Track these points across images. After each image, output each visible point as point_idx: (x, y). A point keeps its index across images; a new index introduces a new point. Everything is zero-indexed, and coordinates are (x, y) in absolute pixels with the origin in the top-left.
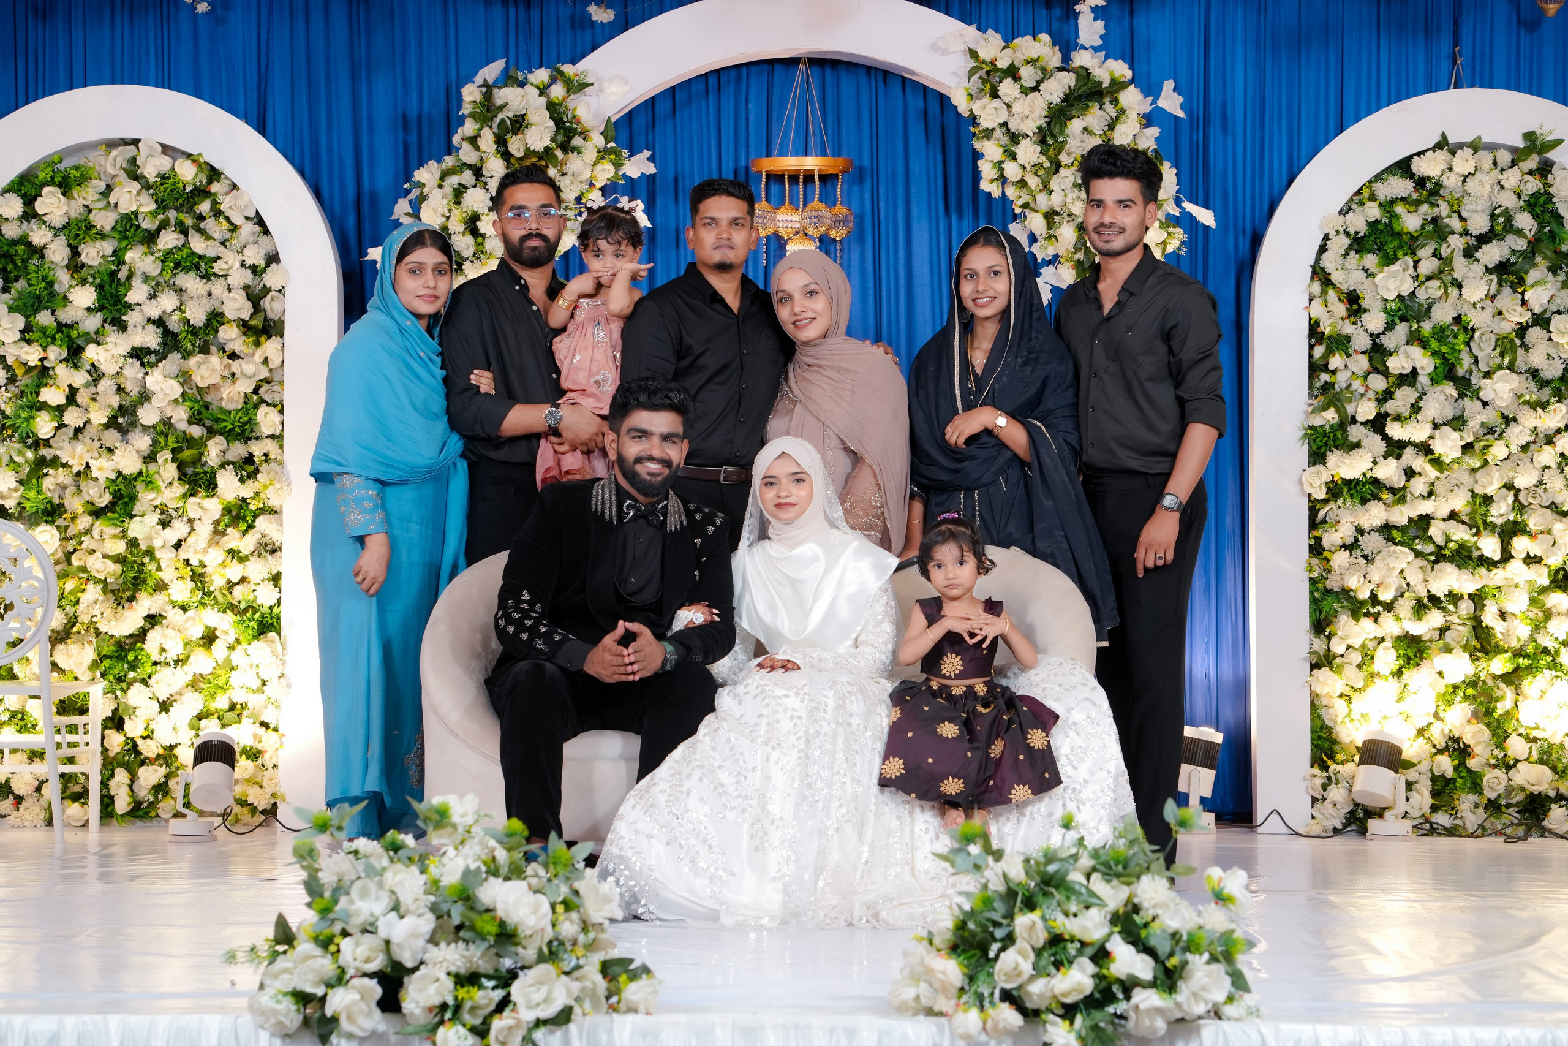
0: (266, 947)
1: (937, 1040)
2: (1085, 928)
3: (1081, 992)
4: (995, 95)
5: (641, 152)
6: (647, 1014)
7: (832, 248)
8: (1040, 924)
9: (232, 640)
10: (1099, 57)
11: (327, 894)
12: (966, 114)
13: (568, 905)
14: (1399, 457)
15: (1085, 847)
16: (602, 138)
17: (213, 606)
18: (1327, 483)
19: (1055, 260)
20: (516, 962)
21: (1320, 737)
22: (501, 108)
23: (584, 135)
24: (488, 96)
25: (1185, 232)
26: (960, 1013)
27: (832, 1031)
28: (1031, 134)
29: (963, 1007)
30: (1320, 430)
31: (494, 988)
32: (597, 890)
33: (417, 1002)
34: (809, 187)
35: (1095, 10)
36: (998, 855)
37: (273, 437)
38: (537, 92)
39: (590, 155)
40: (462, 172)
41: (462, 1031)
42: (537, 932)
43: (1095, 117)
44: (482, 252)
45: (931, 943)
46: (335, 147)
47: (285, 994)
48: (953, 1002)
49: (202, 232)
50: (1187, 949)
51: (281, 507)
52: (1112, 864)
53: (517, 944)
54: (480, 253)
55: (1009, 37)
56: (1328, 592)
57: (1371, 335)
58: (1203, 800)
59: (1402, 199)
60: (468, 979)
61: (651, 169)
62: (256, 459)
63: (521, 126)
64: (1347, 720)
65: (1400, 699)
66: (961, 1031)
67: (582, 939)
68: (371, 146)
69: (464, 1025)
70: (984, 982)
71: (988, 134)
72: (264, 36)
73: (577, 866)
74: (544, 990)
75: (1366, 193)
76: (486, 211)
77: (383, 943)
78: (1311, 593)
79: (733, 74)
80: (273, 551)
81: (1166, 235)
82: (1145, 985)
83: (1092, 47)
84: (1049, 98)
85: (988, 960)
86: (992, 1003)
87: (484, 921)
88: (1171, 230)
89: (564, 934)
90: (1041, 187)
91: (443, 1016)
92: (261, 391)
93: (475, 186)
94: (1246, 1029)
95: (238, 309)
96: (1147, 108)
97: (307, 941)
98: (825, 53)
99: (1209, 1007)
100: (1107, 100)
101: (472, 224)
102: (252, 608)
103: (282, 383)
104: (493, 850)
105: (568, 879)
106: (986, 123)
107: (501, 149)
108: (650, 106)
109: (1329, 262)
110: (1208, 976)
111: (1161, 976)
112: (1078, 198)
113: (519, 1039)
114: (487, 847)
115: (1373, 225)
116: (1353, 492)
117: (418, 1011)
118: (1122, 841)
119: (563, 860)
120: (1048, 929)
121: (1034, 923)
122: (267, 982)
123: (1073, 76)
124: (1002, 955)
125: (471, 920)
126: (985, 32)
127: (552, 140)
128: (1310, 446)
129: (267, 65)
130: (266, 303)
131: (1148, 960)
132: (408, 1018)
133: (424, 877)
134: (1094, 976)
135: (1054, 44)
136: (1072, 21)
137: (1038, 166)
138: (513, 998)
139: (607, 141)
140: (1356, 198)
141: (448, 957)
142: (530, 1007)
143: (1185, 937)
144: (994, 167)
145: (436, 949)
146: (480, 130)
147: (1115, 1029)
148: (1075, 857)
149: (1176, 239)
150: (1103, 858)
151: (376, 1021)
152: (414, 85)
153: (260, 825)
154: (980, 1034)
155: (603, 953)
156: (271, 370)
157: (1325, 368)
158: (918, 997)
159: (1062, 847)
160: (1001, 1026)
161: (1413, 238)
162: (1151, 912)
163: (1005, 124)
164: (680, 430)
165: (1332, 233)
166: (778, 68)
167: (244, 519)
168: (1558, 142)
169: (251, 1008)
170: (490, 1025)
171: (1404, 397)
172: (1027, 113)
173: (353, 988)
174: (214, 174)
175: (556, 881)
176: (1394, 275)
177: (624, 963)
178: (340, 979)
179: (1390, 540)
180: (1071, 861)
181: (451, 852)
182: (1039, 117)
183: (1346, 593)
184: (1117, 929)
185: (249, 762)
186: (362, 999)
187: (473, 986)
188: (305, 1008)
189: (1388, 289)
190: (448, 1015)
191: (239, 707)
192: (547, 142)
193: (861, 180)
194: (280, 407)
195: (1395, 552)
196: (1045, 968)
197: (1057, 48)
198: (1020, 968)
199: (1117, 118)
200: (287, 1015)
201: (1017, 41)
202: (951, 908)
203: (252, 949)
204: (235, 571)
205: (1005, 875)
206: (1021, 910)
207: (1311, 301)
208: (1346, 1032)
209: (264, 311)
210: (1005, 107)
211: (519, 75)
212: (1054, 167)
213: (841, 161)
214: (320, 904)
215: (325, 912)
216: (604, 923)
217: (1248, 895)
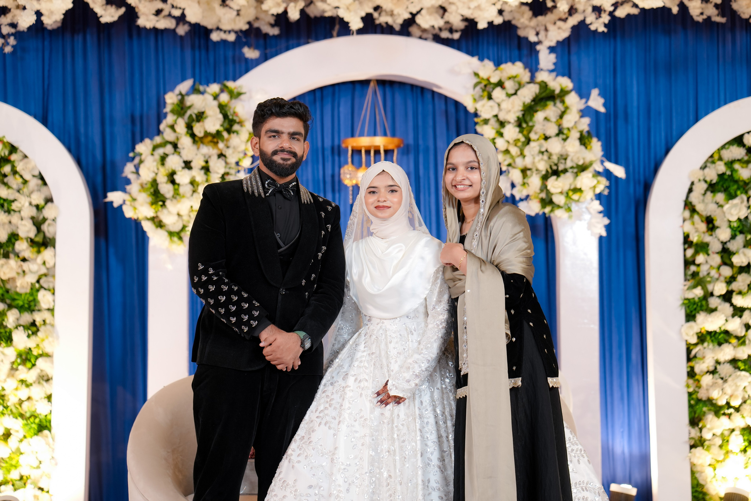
4: (490, 98)
9: (21, 436)
10: (552, 76)
12: (472, 111)
14: (741, 317)
17: (9, 415)
18: (697, 333)
19: (526, 198)
21: (696, 491)
22: (190, 107)
23: (241, 123)
24: (182, 101)
25: (607, 181)
28: (512, 121)
30: (692, 301)
34: (377, 157)
35: (549, 48)
37: (49, 309)
38: (211, 98)
39: (244, 136)
40: (165, 146)
43: (551, 111)
49: (6, 184)
51: (53, 353)
54: (177, 194)
55: (497, 64)
56: (699, 401)
57: (722, 242)
59: (738, 160)
62: (37, 323)
63: (202, 117)
64: (714, 480)
65: (746, 467)
68: (112, 134)
71: (486, 122)
72: (46, 68)
75: (716, 156)
76: (180, 169)
78: (689, 401)
79: (331, 89)
80: (48, 380)
81: (595, 182)
83: (548, 70)
84: (523, 99)
88: (598, 179)
90: (519, 153)
92: (42, 281)
93: (173, 154)
95: (28, 232)
96: (582, 106)
98: (387, 76)
100: (558, 101)
101: (171, 178)
102: (34, 416)
103: (54, 276)
106: (485, 114)
107: (190, 132)
109: (695, 198)
115: (721, 176)
116: (713, 338)
123: (537, 86)
126: (483, 61)
127: (222, 125)
128: (686, 311)
129: (49, 85)
130: (45, 227)
135: (525, 68)
136: (534, 57)
137: (517, 141)
140: (710, 160)
146: (177, 120)
149: (602, 185)
152: (138, 97)
156: (48, 269)
157: (693, 263)
161: (746, 184)
163: (496, 116)
165: (696, 181)
166: (358, 87)
167: (30, 361)
171: (742, 281)
172: (510, 107)
174: (13, 149)
176: (735, 205)
179: (738, 368)
182: (518, 111)
183: (710, 402)
189: (732, 215)
191: (25, 478)
192: (218, 128)
193: (408, 153)
194: (52, 291)
195: (740, 376)
197: (527, 70)
199: (564, 111)
201: (503, 66)
204: (24, 393)
207: (684, 220)
209: (44, 233)
210: (496, 106)
211: (201, 88)
212: (527, 141)
213: (396, 141)
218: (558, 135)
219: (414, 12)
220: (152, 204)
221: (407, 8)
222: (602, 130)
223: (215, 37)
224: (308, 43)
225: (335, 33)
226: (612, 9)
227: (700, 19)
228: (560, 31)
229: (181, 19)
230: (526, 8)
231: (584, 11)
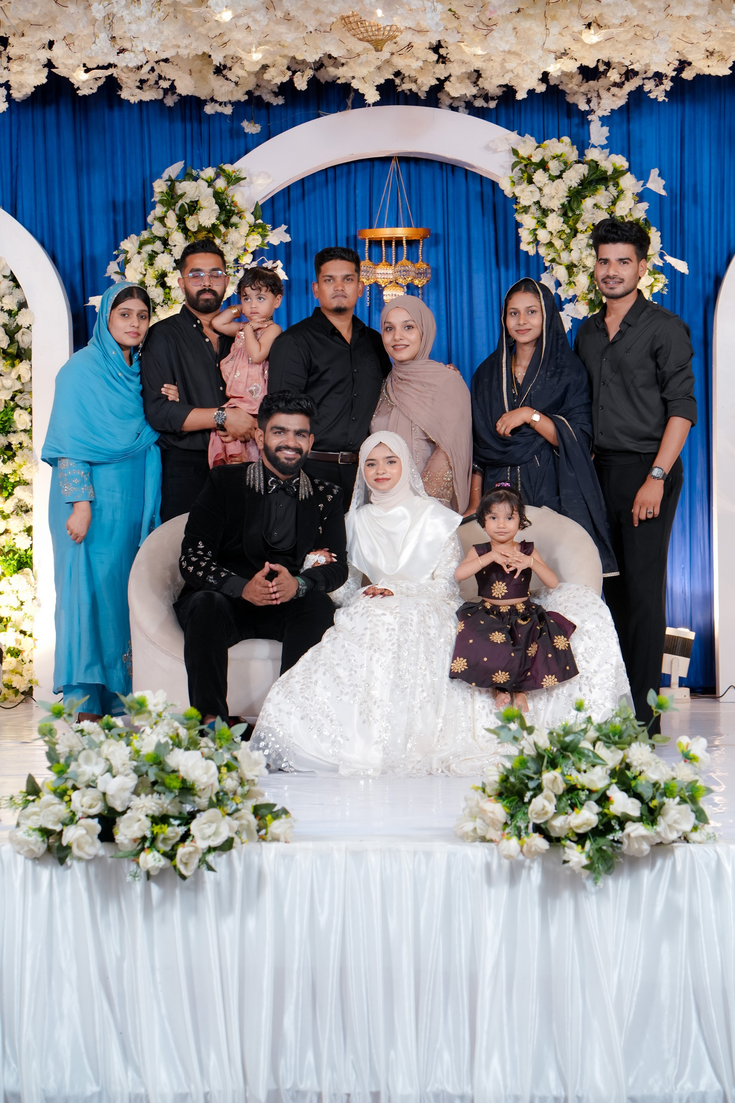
0: (21, 798)
1: (489, 859)
2: (592, 781)
3: (589, 825)
4: (530, 181)
5: (280, 226)
6: (286, 842)
7: (416, 293)
8: (560, 778)
10: (605, 153)
11: (62, 761)
12: (510, 196)
13: (229, 767)
15: (592, 723)
16: (252, 217)
19: (573, 299)
20: (193, 807)
22: (181, 196)
23: (240, 214)
24: (172, 188)
25: (667, 278)
26: (505, 841)
27: (415, 853)
28: (556, 209)
29: (506, 836)
31: (179, 825)
32: (250, 757)
33: (125, 836)
34: (399, 248)
35: (602, 119)
36: (530, 730)
37: (25, 431)
38: (206, 184)
39: (244, 229)
40: (154, 242)
41: (157, 855)
42: (208, 786)
43: (602, 196)
44: (169, 299)
45: (484, 791)
46: (66, 224)
47: (34, 830)
48: (499, 833)
50: (664, 794)
51: (31, 480)
52: (611, 735)
53: (194, 795)
55: (540, 141)
58: (681, 679)
60: (161, 819)
61: (287, 238)
62: (13, 447)
63: (195, 209)
66: (505, 853)
67: (240, 790)
68: (90, 224)
69: (159, 851)
70: (521, 819)
71: (526, 209)
72: (14, 147)
73: (236, 740)
74: (214, 826)
76: (172, 270)
77: (101, 795)
79: (345, 169)
80: (27, 511)
81: (653, 280)
82: (635, 820)
83: (600, 145)
84: (569, 183)
85: (524, 803)
86: (526, 833)
87: (171, 779)
88: (657, 276)
89: (227, 787)
90: (564, 247)
91: (144, 845)
92: (16, 399)
93: (163, 252)
94: (706, 849)
96: (640, 189)
97: (48, 793)
98: (411, 153)
99: (680, 834)
100: (611, 184)
101: (161, 279)
102: (13, 551)
103: (30, 393)
104: (177, 729)
105: (229, 749)
106: (524, 201)
107: (182, 225)
108: (286, 192)
110: (679, 813)
111: (646, 813)
112: (590, 254)
113: (197, 860)
114: (173, 727)
117: (126, 842)
118: (618, 719)
119: (225, 736)
120: (566, 782)
121: (556, 777)
122: (22, 821)
123: (586, 167)
124: (534, 800)
125: (163, 779)
126: (523, 136)
127: (217, 219)
129: (17, 167)
130: (18, 336)
131: (637, 803)
132: (119, 846)
133: (129, 748)
134: (598, 814)
135: (573, 144)
136: (586, 127)
137: (561, 232)
138: (192, 832)
139: (256, 219)
141: (147, 804)
142: (204, 839)
143: (662, 786)
144: (530, 233)
145: (138, 799)
146: (166, 212)
147: (614, 850)
148: (585, 731)
149: (661, 283)
150: (605, 731)
151: (98, 848)
152: (120, 180)
153: (22, 702)
154: (518, 855)
155: (255, 800)
156: (23, 384)
158: (475, 829)
159: (575, 723)
160: (533, 849)
162: (639, 769)
163: (538, 203)
164: (308, 427)
166: (377, 164)
167: (6, 488)
169: (11, 840)
170: (176, 851)
172: (553, 194)
173: (81, 826)
175: (221, 751)
177: (269, 807)
178: (72, 820)
180: (582, 734)
181: (148, 730)
182: (563, 197)
185: (13, 658)
186: (87, 833)
187: (164, 824)
188: (48, 839)
190: (147, 844)
191: (5, 620)
192: (214, 220)
193: (436, 243)
194: (29, 410)
196: (564, 808)
197: (575, 147)
198: (546, 809)
199: (618, 196)
200: (35, 844)
201: (547, 142)
202: (498, 767)
203: (11, 799)
205: (535, 744)
206: (547, 768)
209: (18, 342)
210: (538, 190)
211: (194, 173)
212: (573, 233)
213: (421, 231)
214: (57, 768)
215: (61, 773)
216: (256, 779)
217: (707, 755)
219: (443, 78)
221: (434, 75)
223: (209, 109)
224: (319, 116)
225: (349, 103)
226: (674, 74)
228: (615, 98)
229: (170, 90)
230: (577, 76)
231: (646, 72)
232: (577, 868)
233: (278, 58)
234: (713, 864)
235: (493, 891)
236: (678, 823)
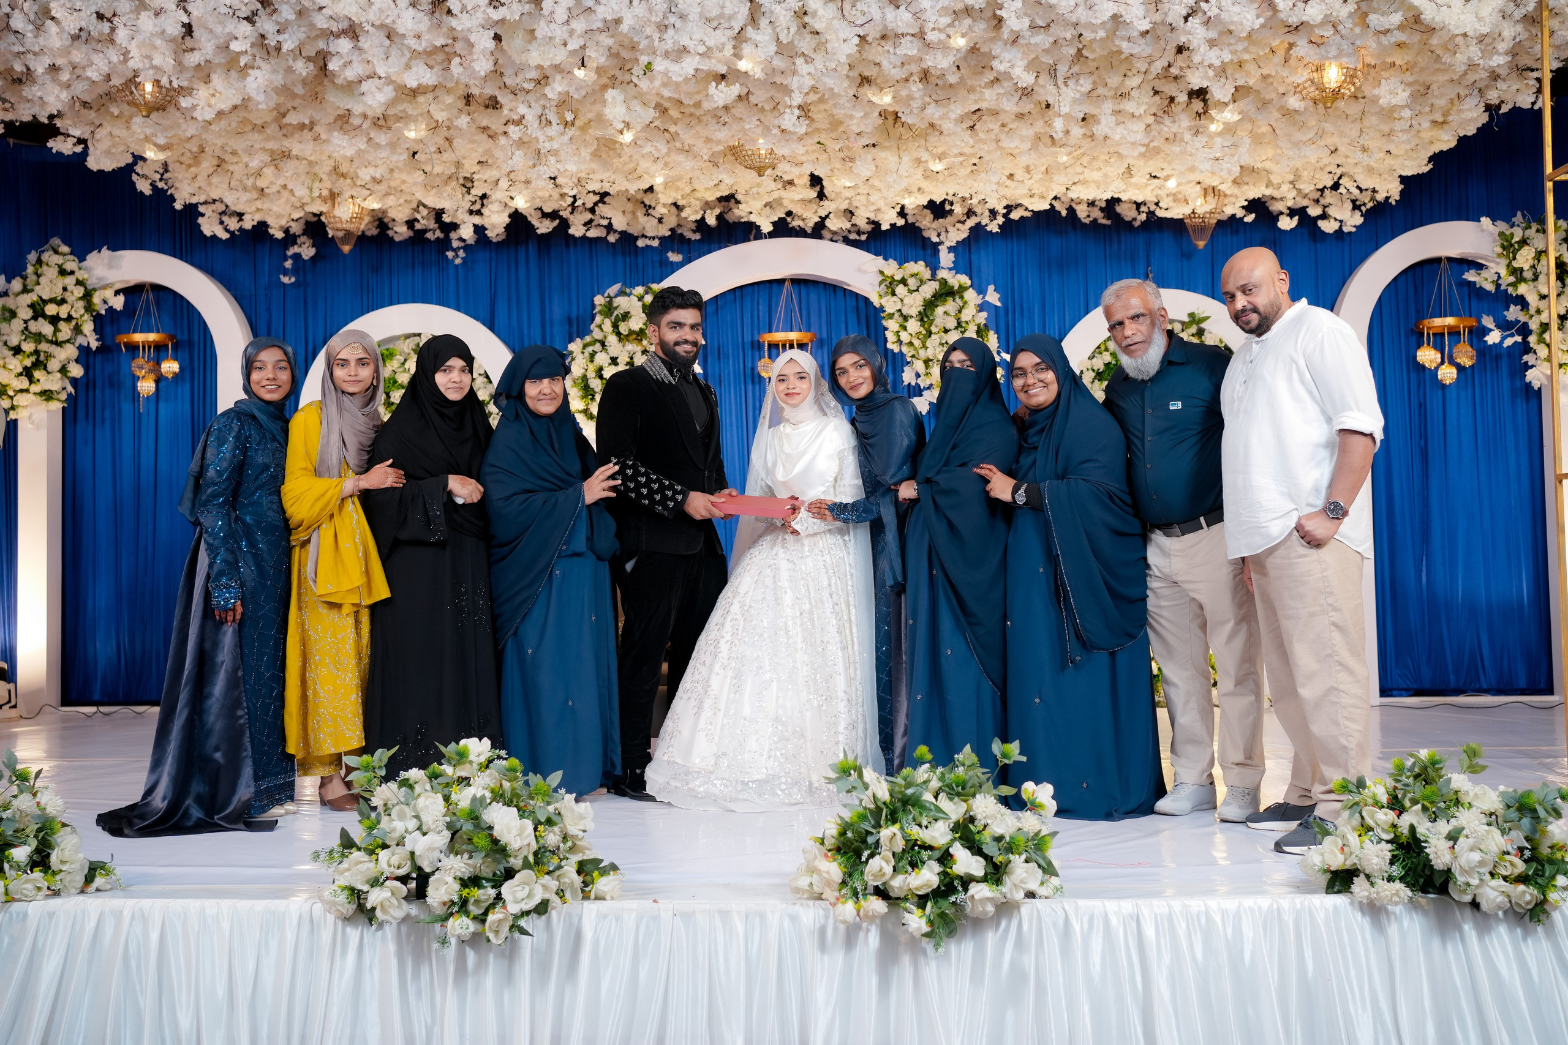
0: (336, 851)
1: (824, 918)
2: (933, 837)
3: (930, 886)
4: (894, 294)
6: (611, 901)
8: (899, 835)
10: (952, 274)
12: (879, 307)
13: (550, 823)
15: (935, 772)
19: (930, 387)
22: (616, 308)
24: (610, 303)
26: (841, 902)
27: (747, 916)
28: (914, 316)
29: (842, 899)
31: (493, 887)
32: (573, 811)
33: (436, 898)
35: (949, 248)
38: (635, 299)
40: (594, 344)
41: (465, 921)
42: (523, 847)
43: (951, 306)
45: (823, 843)
47: (342, 889)
48: (837, 894)
50: (1010, 850)
52: (954, 786)
53: (507, 855)
55: (901, 264)
60: (473, 881)
63: (627, 317)
66: (841, 918)
69: (468, 917)
70: (858, 879)
71: (891, 316)
72: (493, 277)
74: (527, 889)
75: (1103, 347)
77: (410, 854)
79: (751, 288)
82: (978, 881)
83: (948, 268)
84: (924, 295)
85: (861, 861)
86: (864, 895)
87: (482, 837)
89: (546, 845)
90: (921, 346)
91: (452, 910)
93: (601, 351)
94: (1053, 906)
96: (980, 302)
97: (360, 849)
98: (800, 276)
99: (1026, 891)
100: (957, 297)
104: (499, 782)
106: (890, 308)
107: (616, 331)
110: (1025, 872)
111: (990, 870)
113: (507, 928)
114: (495, 781)
115: (1107, 365)
117: (437, 904)
119: (542, 792)
120: (905, 838)
121: (895, 834)
122: (337, 878)
123: (937, 283)
124: (871, 860)
126: (887, 261)
131: (982, 861)
132: (432, 907)
134: (940, 874)
135: (926, 267)
136: (936, 255)
137: (919, 333)
138: (504, 896)
140: (1098, 348)
141: (456, 866)
142: (517, 902)
143: (1007, 840)
144: (894, 335)
145: (447, 859)
146: (604, 320)
148: (925, 782)
150: (948, 781)
151: (403, 909)
152: (574, 300)
154: (855, 919)
155: (579, 856)
158: (811, 885)
160: (871, 914)
162: (983, 822)
163: (900, 311)
165: (1085, 370)
166: (775, 285)
168: (1207, 318)
169: (320, 899)
170: (487, 916)
172: (912, 304)
173: (387, 887)
177: (596, 862)
178: (378, 880)
180: (924, 786)
182: (919, 306)
184: (957, 835)
186: (392, 896)
187: (476, 887)
188: (355, 900)
190: (456, 909)
192: (641, 325)
193: (821, 343)
196: (902, 868)
197: (928, 268)
198: (883, 870)
199: (963, 306)
200: (343, 905)
201: (906, 265)
202: (835, 818)
203: (329, 852)
205: (874, 796)
206: (886, 823)
208: (1127, 906)
210: (899, 301)
211: (628, 291)
212: (928, 334)
213: (809, 335)
214: (367, 823)
215: (371, 828)
216: (581, 834)
217: (1054, 803)
218: (956, 328)
219: (823, 216)
220: (583, 398)
221: (816, 212)
222: (1002, 324)
223: (641, 243)
224: (727, 246)
225: (750, 237)
226: (1005, 211)
227: (1087, 221)
228: (959, 232)
229: (609, 228)
230: (928, 212)
232: (917, 935)
233: (692, 200)
234: (1061, 922)
235: (826, 958)
236: (1025, 883)
